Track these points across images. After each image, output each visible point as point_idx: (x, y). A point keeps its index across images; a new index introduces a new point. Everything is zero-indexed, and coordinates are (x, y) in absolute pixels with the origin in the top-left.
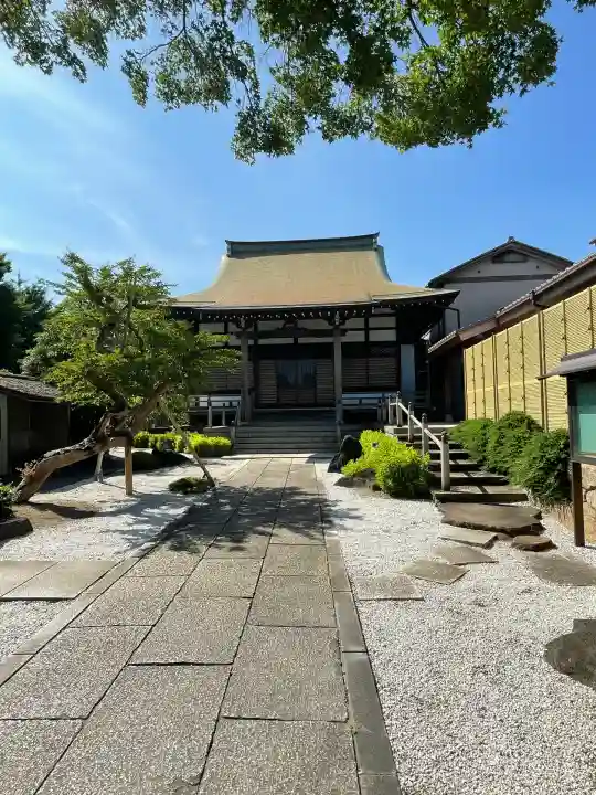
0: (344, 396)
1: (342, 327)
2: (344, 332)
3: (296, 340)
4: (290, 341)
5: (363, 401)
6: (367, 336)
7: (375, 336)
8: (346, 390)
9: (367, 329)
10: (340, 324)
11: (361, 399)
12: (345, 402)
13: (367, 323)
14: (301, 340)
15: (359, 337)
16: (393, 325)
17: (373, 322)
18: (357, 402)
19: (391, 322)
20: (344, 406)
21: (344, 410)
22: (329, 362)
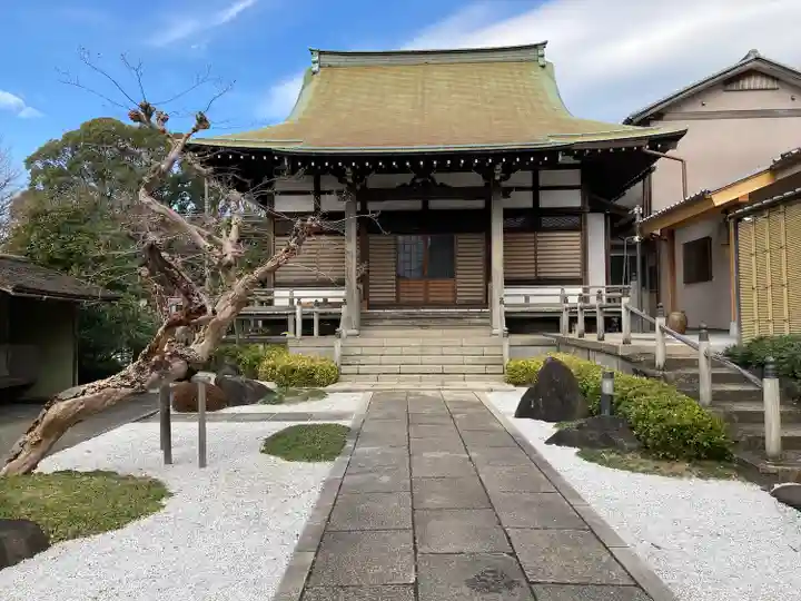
0: (507, 291)
1: (504, 184)
2: (506, 192)
3: (425, 204)
4: (416, 205)
6: (536, 200)
7: (549, 200)
8: (510, 283)
9: (535, 188)
10: (503, 179)
11: (527, 298)
12: (507, 301)
13: (536, 178)
14: (435, 204)
15: (525, 201)
16: (577, 182)
17: (546, 177)
18: (522, 300)
19: (574, 177)
20: (506, 305)
21: (506, 313)
22: (478, 239)
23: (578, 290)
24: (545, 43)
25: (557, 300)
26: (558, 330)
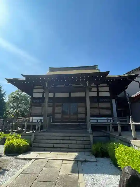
0: (91, 118)
5: (99, 121)
6: (98, 94)
7: (101, 94)
8: (92, 116)
9: (98, 92)
11: (97, 120)
12: (91, 121)
13: (98, 89)
15: (95, 95)
16: (108, 90)
17: (100, 89)
18: (96, 121)
20: (91, 123)
21: (91, 125)
22: (83, 104)
23: (111, 118)
24: (98, 65)
25: (106, 121)
26: (106, 130)
